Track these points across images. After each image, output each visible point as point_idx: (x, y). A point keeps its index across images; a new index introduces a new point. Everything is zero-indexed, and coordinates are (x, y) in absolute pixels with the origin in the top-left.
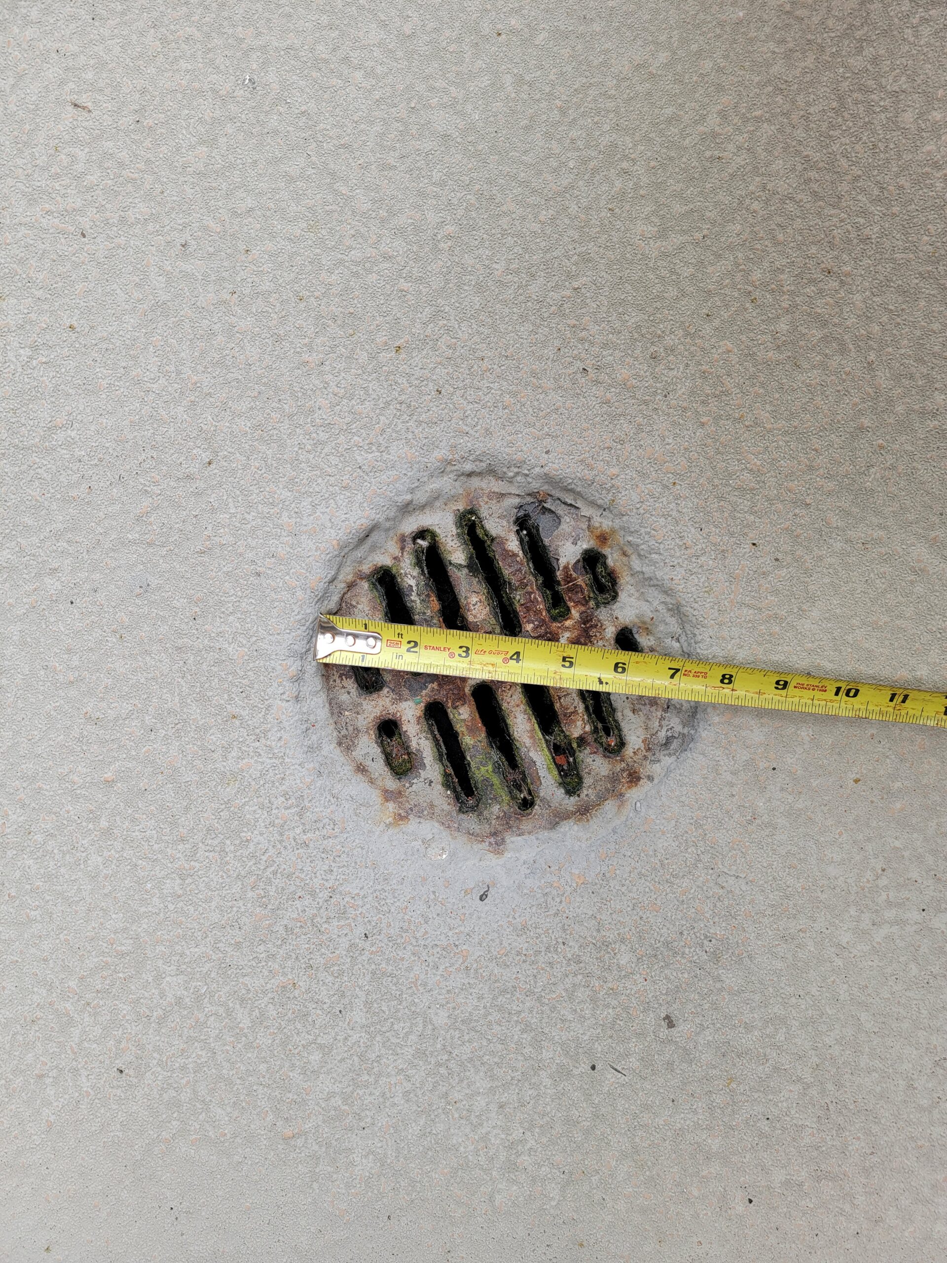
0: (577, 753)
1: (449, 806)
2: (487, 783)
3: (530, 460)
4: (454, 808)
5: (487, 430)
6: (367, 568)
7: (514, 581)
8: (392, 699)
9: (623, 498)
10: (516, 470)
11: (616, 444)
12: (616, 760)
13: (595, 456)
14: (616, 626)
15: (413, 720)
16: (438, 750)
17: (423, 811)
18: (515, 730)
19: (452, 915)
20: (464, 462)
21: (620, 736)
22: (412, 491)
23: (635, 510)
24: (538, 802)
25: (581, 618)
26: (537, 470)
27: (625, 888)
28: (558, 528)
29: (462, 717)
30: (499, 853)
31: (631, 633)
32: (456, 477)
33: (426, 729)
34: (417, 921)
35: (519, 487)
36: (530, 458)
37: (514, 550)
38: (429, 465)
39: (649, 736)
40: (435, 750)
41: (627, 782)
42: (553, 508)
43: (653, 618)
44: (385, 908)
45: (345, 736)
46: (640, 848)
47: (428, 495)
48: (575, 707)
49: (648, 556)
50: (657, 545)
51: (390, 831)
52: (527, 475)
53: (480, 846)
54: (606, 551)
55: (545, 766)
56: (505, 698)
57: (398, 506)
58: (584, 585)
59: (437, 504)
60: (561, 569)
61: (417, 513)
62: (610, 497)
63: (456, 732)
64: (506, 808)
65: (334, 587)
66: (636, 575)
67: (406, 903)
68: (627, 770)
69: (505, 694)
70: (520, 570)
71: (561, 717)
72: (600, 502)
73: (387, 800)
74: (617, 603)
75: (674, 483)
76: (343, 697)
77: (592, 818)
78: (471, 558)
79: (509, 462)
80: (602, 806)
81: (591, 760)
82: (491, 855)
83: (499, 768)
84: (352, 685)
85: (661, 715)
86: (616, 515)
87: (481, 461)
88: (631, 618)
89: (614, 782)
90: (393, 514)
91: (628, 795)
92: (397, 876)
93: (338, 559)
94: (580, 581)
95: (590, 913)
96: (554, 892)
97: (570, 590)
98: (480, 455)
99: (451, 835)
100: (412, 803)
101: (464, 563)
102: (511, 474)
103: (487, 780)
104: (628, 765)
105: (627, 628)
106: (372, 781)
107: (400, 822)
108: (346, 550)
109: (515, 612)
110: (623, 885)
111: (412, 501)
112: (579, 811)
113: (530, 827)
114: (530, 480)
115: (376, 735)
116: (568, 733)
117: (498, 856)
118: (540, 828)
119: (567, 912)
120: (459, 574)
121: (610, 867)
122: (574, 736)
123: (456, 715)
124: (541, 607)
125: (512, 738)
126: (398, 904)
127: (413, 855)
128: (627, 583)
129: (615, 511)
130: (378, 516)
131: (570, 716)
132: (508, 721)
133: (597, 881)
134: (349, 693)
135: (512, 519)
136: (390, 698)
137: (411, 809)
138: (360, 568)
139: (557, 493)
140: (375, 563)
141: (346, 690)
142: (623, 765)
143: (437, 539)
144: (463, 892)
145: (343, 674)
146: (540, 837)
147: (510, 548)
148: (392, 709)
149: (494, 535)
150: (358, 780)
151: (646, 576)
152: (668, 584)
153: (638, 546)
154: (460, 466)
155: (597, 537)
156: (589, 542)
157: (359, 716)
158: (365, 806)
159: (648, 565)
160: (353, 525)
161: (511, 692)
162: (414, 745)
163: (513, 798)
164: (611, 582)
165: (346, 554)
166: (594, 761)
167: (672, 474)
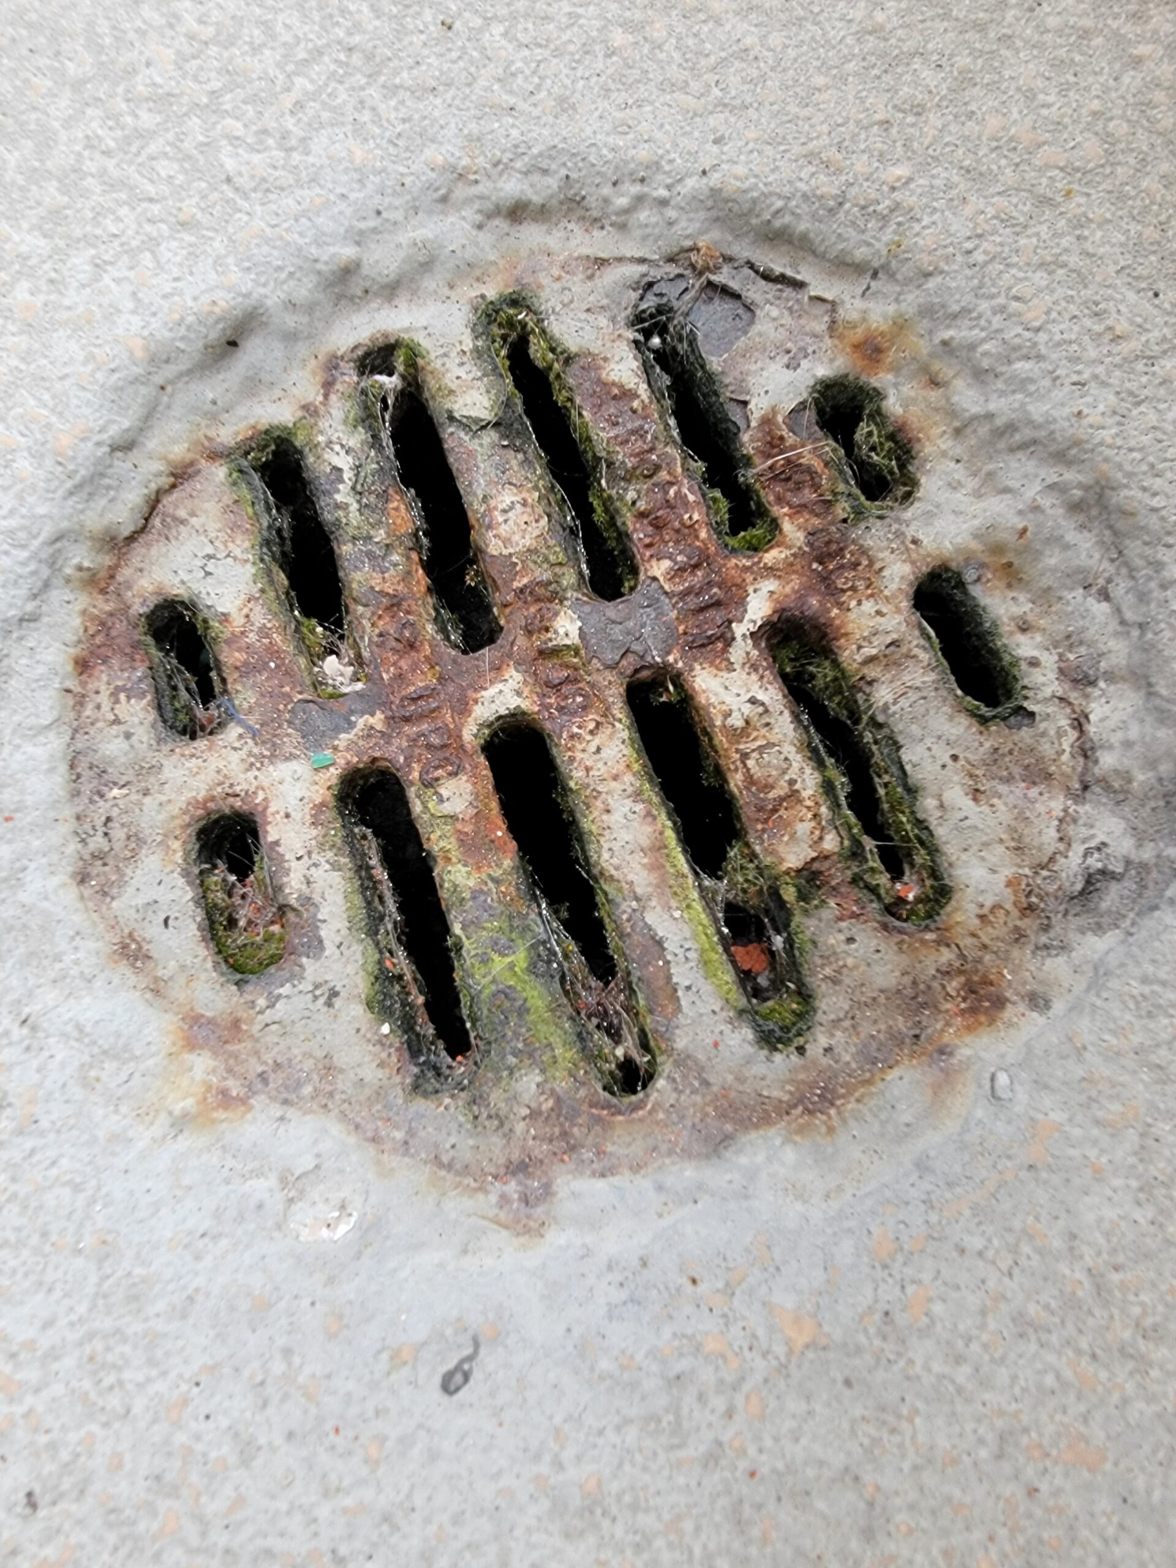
0: (797, 919)
1: (380, 1073)
2: (507, 1004)
3: (671, 161)
4: (397, 1079)
5: (562, 100)
6: (229, 433)
7: (624, 457)
8: (250, 754)
9: (927, 231)
10: (636, 189)
11: (901, 115)
12: (923, 942)
13: (846, 143)
14: (913, 563)
15: (302, 814)
16: (369, 903)
17: (299, 1085)
18: (606, 846)
19: (339, 1441)
20: (501, 174)
21: (934, 873)
22: (360, 238)
23: (959, 258)
24: (666, 1066)
25: (810, 544)
26: (691, 183)
27: (966, 1370)
28: (746, 333)
29: (447, 808)
30: (527, 1230)
31: (961, 585)
32: (479, 218)
33: (339, 842)
34: (213, 1455)
35: (645, 238)
36: (673, 156)
37: (624, 381)
38: (408, 181)
39: (1027, 871)
40: (358, 900)
41: (963, 1012)
42: (734, 285)
43: (1024, 531)
44: (114, 1401)
45: (99, 856)
46: (1017, 1224)
47: (402, 254)
48: (792, 782)
49: (1004, 369)
50: (1027, 335)
51: (184, 1143)
52: (663, 203)
53: (468, 1203)
54: (883, 379)
55: (692, 955)
56: (579, 755)
57: (319, 273)
58: (817, 465)
59: (430, 283)
60: (753, 424)
61: (374, 305)
62: (888, 235)
63: (429, 853)
64: (562, 1084)
65: (130, 465)
66: (969, 430)
67: (184, 1387)
68: (961, 972)
69: (580, 747)
70: (639, 432)
71: (747, 813)
72: (861, 254)
73: (191, 1045)
74: (917, 505)
75: (1069, 193)
76: (111, 747)
77: (844, 1121)
78: (508, 404)
79: (617, 168)
80: (880, 1085)
81: (842, 937)
82: (501, 1237)
83: (549, 962)
84: (141, 715)
85: (1065, 810)
86: (908, 281)
87: (545, 172)
88: (959, 540)
89: (916, 1013)
90: (304, 292)
91: (966, 1052)
92: (171, 1287)
93: (143, 390)
94: (807, 456)
95: (838, 1461)
96: (707, 1375)
97: (777, 476)
98: (541, 154)
99: (379, 1163)
100: (268, 1058)
101: (487, 415)
102: (622, 202)
103: (506, 993)
104: (962, 956)
105: (947, 569)
106: (157, 990)
107: (220, 1114)
108: (170, 371)
109: (623, 536)
110: (959, 1360)
111: (358, 265)
112: (801, 1101)
113: (637, 1148)
114: (671, 213)
115: (187, 854)
116: (768, 860)
117: (523, 1239)
118: (670, 1153)
119: (752, 1451)
120: (474, 445)
121: (910, 1289)
122: (786, 866)
123: (430, 805)
124: (696, 517)
125: (595, 871)
126: (160, 1386)
127: (240, 1219)
128: (944, 454)
129: (905, 271)
130: (262, 291)
131: (775, 810)
132: (586, 824)
133: (862, 1339)
134: (128, 736)
135: (623, 315)
136: (243, 754)
137: (263, 1077)
138: (212, 433)
139: (743, 250)
140: (252, 422)
141: (122, 728)
142: (947, 956)
143: (420, 362)
144: (385, 1356)
145: (123, 689)
146: (669, 1181)
147: (614, 377)
148: (244, 781)
149: (574, 349)
150: (116, 981)
151: (999, 422)
152: (1065, 428)
153: (972, 347)
154: (490, 184)
155: (856, 347)
156: (832, 361)
157: (147, 800)
158: (116, 1057)
159: (1002, 394)
160: (190, 303)
161: (597, 741)
162: (293, 885)
163: (592, 1057)
164: (898, 459)
165: (171, 382)
166: (851, 940)
167: (1062, 169)
